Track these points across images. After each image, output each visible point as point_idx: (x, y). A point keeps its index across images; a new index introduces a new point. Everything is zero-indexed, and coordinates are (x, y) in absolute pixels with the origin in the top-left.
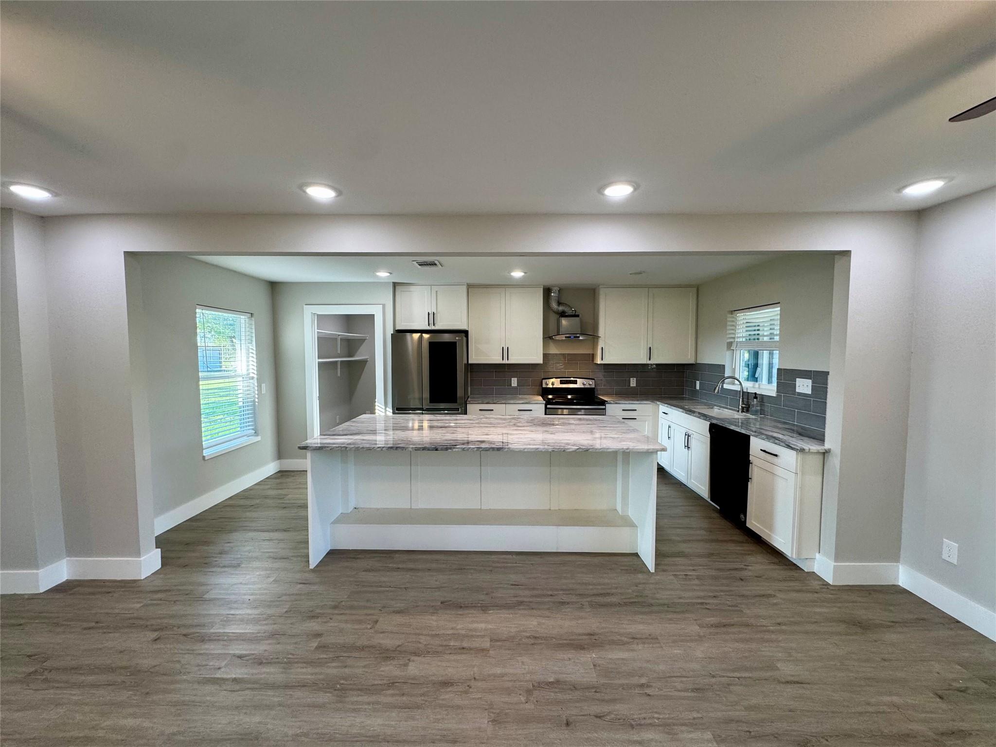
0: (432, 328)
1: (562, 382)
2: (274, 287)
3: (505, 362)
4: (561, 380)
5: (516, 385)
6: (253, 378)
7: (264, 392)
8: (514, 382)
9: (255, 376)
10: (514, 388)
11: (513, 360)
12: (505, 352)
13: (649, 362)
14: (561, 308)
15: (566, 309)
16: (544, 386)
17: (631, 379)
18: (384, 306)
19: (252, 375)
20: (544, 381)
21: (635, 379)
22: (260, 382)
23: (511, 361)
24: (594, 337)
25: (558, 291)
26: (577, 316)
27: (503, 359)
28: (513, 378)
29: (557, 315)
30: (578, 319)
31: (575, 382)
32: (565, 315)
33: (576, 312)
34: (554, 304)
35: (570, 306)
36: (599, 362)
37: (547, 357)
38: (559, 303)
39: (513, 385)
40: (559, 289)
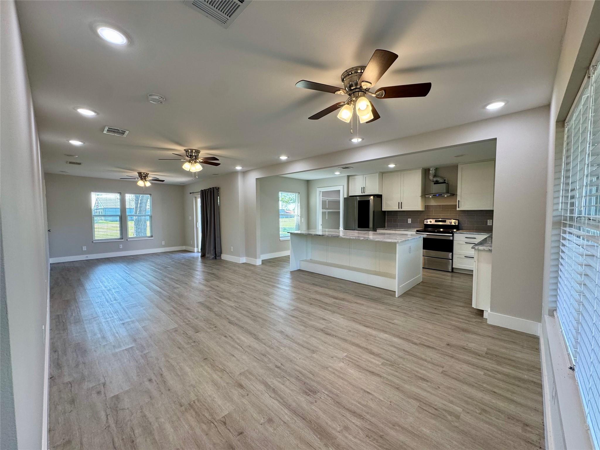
0: (363, 194)
1: (436, 221)
2: (308, 182)
3: (400, 210)
4: (435, 220)
6: (299, 216)
7: (302, 221)
8: (410, 221)
9: (300, 215)
10: (409, 224)
11: (405, 208)
12: (400, 205)
14: (435, 179)
15: (439, 179)
16: (425, 223)
17: (488, 220)
18: (343, 186)
19: (299, 215)
20: (425, 220)
22: (301, 217)
23: (403, 210)
24: (453, 195)
25: (435, 169)
26: (444, 183)
27: (399, 208)
28: (409, 219)
29: (433, 183)
30: (444, 185)
31: (445, 221)
32: (437, 183)
33: (445, 180)
34: (431, 177)
35: (442, 177)
36: (458, 209)
37: (427, 207)
38: (435, 176)
39: (409, 222)
40: (435, 168)
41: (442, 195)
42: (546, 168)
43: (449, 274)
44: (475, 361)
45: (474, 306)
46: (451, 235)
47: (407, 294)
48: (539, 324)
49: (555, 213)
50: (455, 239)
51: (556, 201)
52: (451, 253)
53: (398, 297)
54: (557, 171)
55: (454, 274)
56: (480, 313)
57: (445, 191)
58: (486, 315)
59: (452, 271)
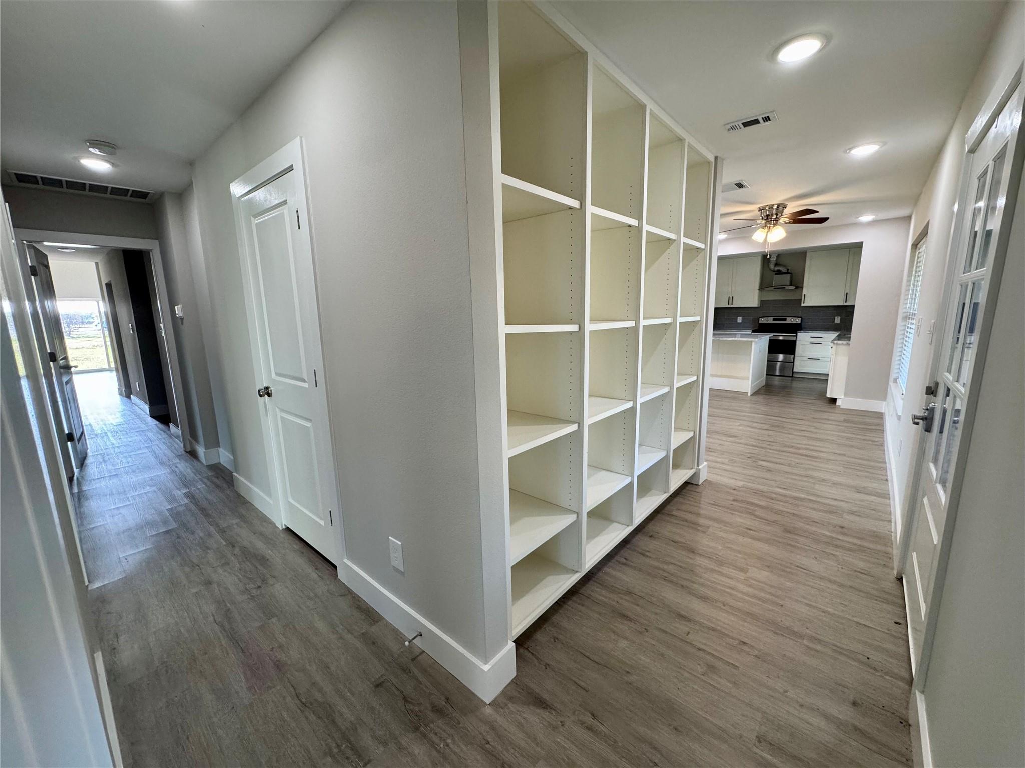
1: (774, 320)
3: (731, 306)
4: (773, 318)
5: (740, 322)
8: (740, 320)
10: (739, 323)
11: (737, 304)
13: (845, 304)
14: (777, 269)
15: (781, 269)
16: (760, 322)
17: (836, 318)
20: (760, 319)
21: (840, 318)
23: (734, 306)
24: (799, 287)
25: (777, 257)
26: (788, 273)
27: (729, 304)
28: (739, 318)
29: (774, 273)
30: (789, 276)
31: (785, 320)
32: (779, 273)
33: (788, 270)
34: (772, 267)
35: (784, 266)
36: (803, 305)
37: (762, 303)
38: (776, 265)
39: (738, 322)
40: (777, 255)
41: (785, 288)
42: (903, 271)
43: (790, 379)
44: (837, 424)
45: (827, 396)
46: (795, 335)
47: (756, 394)
48: (885, 402)
49: (905, 311)
50: (798, 340)
51: (906, 302)
52: (793, 356)
53: (751, 395)
54: (910, 275)
55: (794, 379)
56: (833, 401)
57: (788, 283)
58: (839, 403)
59: (792, 377)
